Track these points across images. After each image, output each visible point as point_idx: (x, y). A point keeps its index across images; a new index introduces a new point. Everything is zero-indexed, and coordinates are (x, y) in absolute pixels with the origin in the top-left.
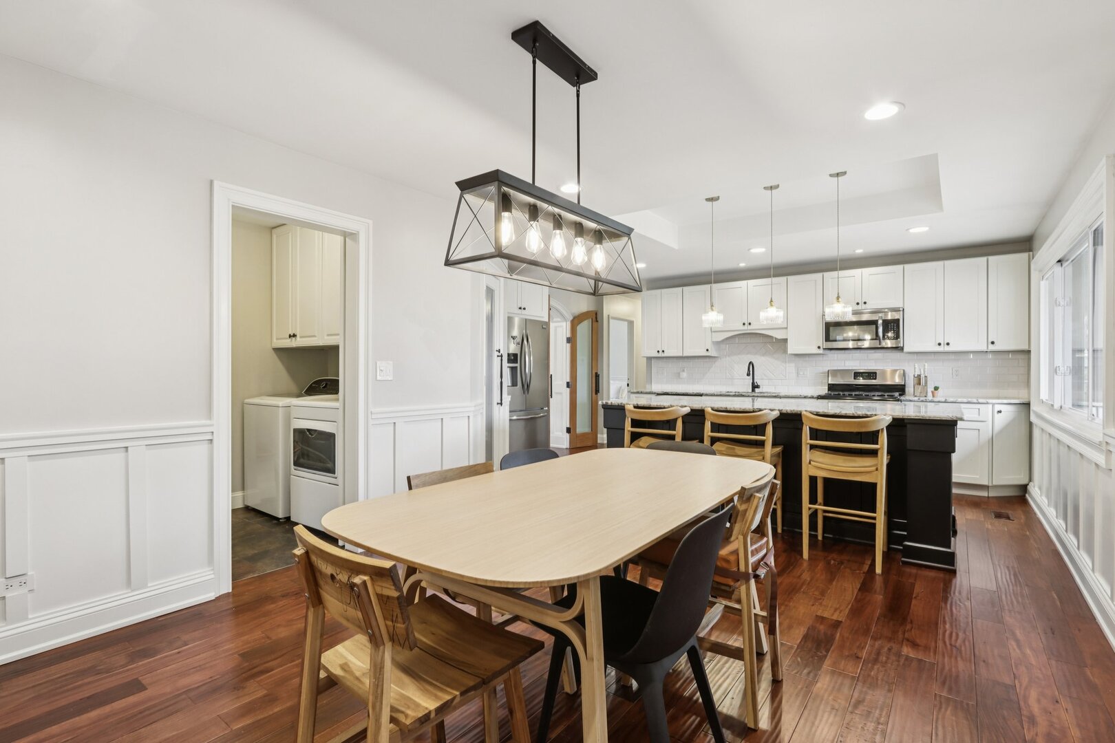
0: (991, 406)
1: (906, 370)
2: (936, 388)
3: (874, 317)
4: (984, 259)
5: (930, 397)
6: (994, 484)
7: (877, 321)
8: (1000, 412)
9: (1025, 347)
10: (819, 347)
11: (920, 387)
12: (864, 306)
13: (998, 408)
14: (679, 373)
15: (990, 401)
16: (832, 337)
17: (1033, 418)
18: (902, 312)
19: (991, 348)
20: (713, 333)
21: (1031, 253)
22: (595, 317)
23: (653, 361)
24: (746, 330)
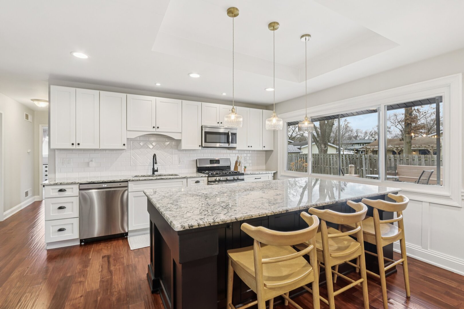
1: (230, 158)
2: (245, 167)
3: (226, 131)
4: (261, 110)
7: (228, 133)
9: (273, 149)
10: (200, 146)
11: (240, 167)
12: (221, 125)
18: (237, 130)
19: (264, 149)
20: (128, 132)
23: (57, 152)
24: (155, 132)
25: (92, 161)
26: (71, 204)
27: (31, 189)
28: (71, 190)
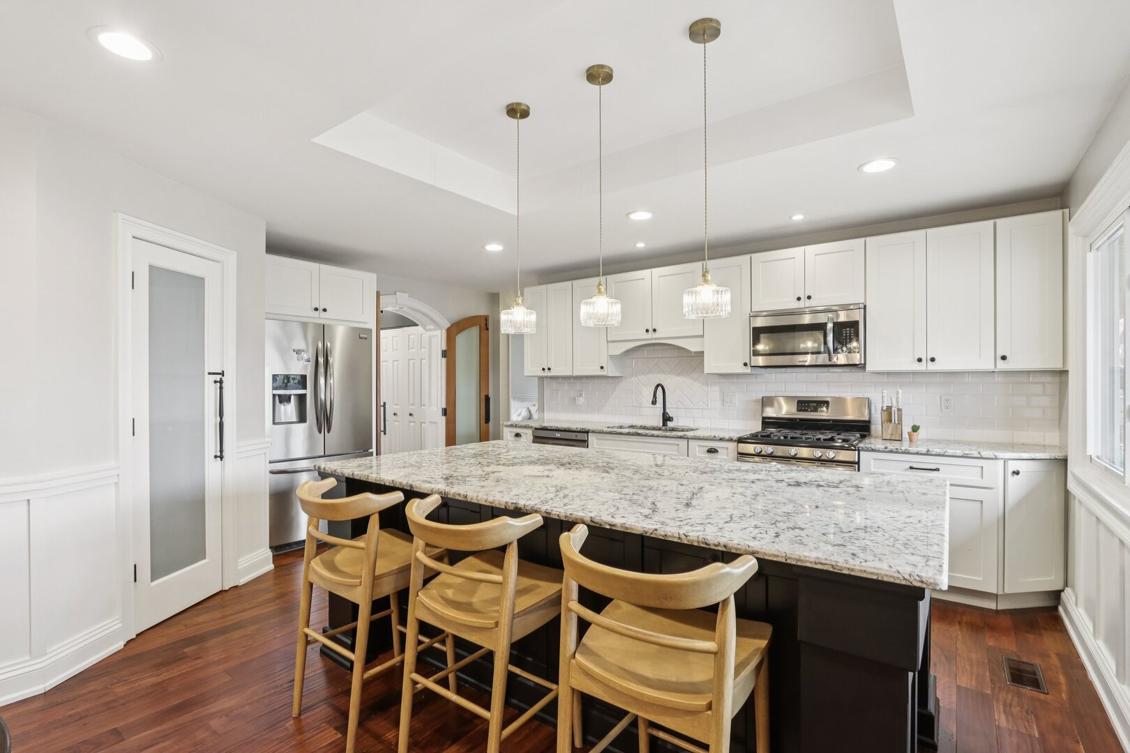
0: (1001, 462)
1: (871, 398)
2: (915, 429)
3: (821, 318)
4: (989, 224)
6: (1006, 591)
8: (1017, 473)
9: (1058, 365)
10: (745, 364)
11: (891, 426)
12: (808, 303)
13: (1013, 466)
14: (575, 398)
15: (1001, 455)
17: (1072, 486)
18: (862, 310)
19: (1002, 365)
20: (610, 344)
21: (1067, 211)
22: (485, 326)
23: (545, 381)
24: (650, 339)
25: (581, 395)
28: (525, 436)
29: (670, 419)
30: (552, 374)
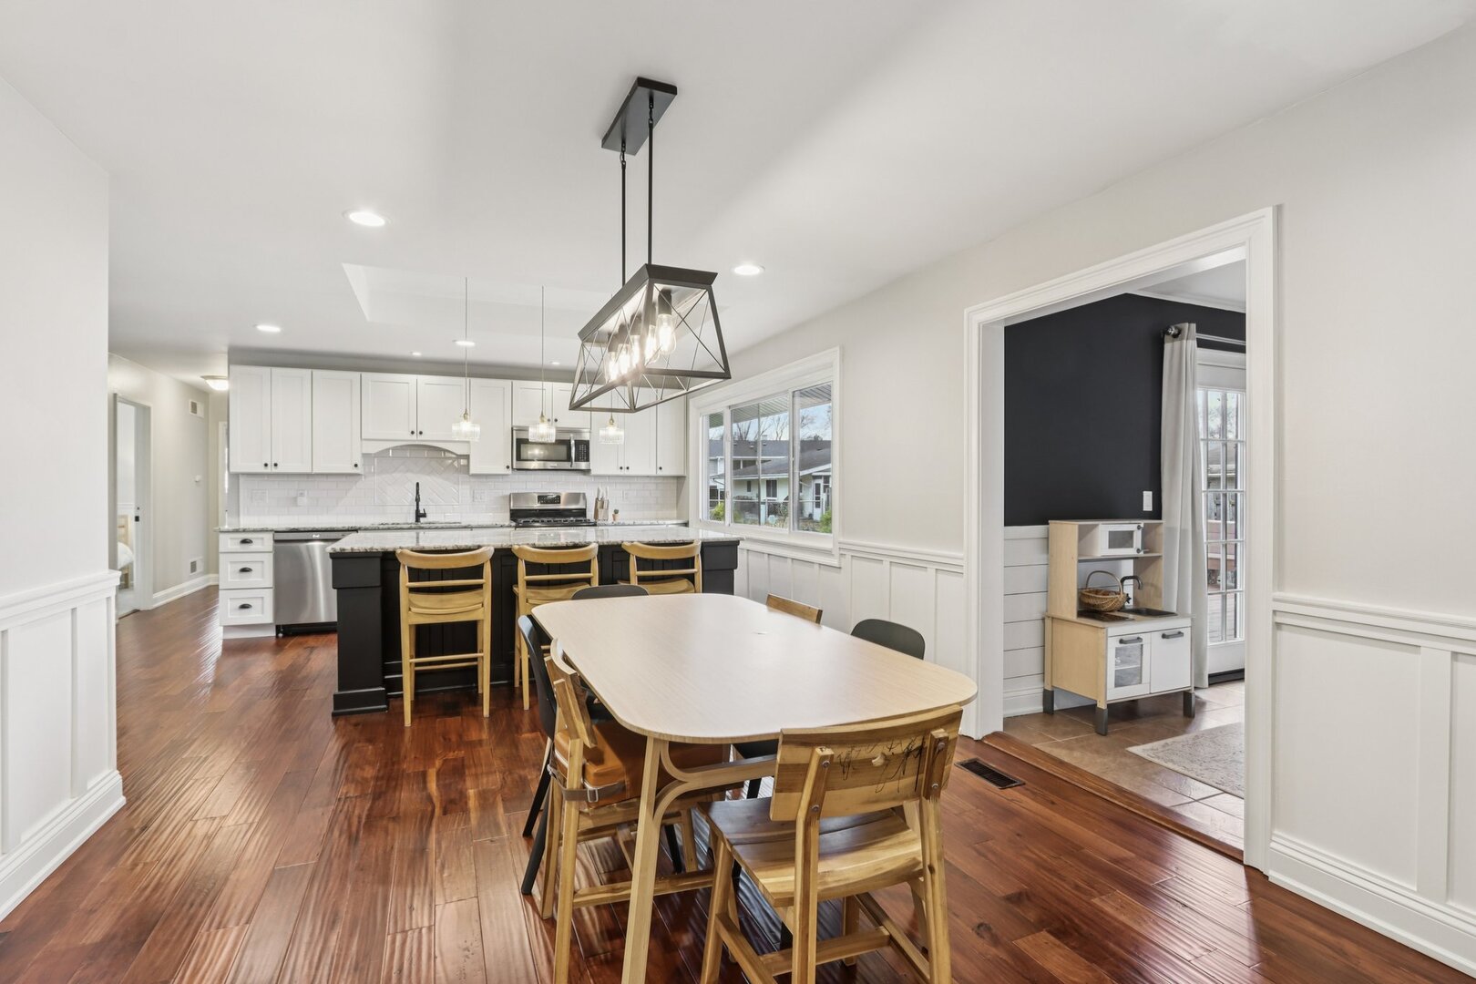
1: (587, 494)
2: (616, 512)
3: (569, 437)
5: (610, 520)
7: (569, 441)
10: (506, 467)
11: (603, 510)
12: (555, 424)
14: (296, 498)
16: (523, 456)
18: (592, 433)
19: (660, 473)
23: (242, 479)
24: (414, 441)
25: (302, 495)
26: (260, 565)
27: (201, 557)
28: (260, 541)
29: (424, 515)
30: (279, 470)
